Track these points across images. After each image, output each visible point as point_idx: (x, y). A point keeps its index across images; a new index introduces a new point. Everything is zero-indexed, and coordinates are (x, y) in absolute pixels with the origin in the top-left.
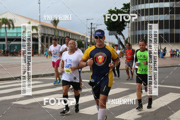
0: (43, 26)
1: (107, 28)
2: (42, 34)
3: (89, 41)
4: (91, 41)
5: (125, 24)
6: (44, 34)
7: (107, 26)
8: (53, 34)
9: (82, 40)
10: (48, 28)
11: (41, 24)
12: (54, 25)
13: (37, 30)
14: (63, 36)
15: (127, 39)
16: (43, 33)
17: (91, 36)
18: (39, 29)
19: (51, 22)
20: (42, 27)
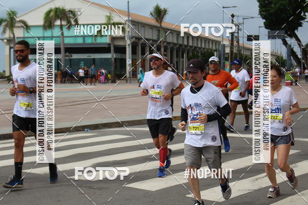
0: (135, 23)
1: (265, 23)
2: (132, 38)
3: (228, 50)
4: (232, 51)
5: (302, 14)
6: (136, 38)
7: (264, 21)
8: (155, 38)
9: (214, 48)
10: (144, 25)
11: (130, 19)
12: (157, 21)
14: (175, 41)
16: (134, 35)
17: (232, 40)
18: (127, 29)
19: (151, 14)
20: (133, 25)
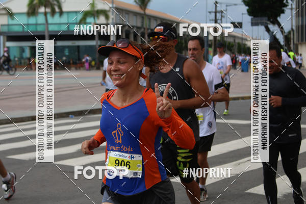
1: (248, 11)
2: (117, 24)
4: (215, 38)
5: (285, 1)
7: (247, 8)
8: (139, 25)
10: (128, 12)
11: (114, 6)
12: (141, 7)
13: (107, 17)
15: (289, 33)
18: (111, 16)
19: (135, 1)
20: (117, 11)
